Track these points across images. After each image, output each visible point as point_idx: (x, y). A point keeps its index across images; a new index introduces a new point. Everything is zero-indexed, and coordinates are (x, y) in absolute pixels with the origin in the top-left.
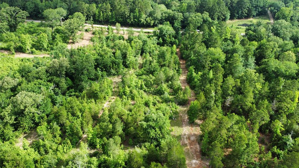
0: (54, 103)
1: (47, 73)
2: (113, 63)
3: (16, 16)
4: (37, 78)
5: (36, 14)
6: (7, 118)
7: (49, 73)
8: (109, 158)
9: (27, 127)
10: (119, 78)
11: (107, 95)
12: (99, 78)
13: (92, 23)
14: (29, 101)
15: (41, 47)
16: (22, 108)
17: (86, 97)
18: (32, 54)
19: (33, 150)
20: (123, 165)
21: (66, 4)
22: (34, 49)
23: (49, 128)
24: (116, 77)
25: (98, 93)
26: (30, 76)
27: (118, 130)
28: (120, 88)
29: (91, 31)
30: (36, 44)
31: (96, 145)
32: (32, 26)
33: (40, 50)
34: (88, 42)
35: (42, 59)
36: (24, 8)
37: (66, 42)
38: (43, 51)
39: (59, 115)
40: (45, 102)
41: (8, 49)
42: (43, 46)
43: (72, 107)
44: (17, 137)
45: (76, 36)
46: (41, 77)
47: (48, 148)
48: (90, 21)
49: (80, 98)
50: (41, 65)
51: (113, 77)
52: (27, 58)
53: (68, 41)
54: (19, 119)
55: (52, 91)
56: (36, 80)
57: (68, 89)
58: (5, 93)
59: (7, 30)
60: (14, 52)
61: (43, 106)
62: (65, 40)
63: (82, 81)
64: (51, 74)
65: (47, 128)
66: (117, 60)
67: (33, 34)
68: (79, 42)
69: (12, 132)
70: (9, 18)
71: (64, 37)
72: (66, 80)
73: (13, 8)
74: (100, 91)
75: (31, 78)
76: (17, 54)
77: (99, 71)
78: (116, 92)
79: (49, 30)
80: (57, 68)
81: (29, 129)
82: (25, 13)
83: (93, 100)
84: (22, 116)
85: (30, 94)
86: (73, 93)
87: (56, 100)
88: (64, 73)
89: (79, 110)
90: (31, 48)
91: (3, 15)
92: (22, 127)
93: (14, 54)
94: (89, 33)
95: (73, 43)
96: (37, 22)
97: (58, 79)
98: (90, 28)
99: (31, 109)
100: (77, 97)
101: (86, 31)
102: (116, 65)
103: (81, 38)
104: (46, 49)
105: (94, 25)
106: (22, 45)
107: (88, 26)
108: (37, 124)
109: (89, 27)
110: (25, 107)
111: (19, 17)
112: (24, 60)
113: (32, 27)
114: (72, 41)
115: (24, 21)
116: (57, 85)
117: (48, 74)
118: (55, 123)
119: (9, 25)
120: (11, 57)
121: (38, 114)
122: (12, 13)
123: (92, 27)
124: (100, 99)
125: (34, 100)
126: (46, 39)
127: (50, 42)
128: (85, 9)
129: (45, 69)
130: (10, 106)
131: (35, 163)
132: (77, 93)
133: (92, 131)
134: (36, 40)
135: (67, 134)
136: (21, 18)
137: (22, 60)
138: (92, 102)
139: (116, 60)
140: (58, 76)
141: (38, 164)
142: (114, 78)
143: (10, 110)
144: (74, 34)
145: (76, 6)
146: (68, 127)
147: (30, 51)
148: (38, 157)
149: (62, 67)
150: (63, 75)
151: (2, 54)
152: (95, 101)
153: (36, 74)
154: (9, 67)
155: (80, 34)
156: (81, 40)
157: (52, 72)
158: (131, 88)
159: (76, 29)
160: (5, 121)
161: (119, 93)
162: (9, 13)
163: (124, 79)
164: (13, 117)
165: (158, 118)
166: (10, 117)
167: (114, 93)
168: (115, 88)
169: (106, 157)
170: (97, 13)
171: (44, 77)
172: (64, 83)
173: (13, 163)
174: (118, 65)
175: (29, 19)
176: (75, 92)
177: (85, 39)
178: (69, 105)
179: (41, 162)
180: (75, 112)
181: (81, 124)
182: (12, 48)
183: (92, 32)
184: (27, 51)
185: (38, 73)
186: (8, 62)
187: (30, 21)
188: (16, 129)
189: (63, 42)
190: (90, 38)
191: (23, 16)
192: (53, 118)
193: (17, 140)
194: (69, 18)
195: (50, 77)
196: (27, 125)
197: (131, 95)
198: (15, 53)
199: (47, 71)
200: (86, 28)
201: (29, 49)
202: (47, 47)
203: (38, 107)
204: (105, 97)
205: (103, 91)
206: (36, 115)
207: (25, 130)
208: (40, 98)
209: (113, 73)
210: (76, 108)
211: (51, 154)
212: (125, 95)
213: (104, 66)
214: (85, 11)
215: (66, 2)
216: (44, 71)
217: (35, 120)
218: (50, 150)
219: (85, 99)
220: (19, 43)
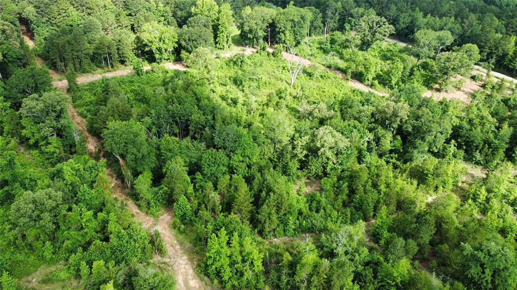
0: (360, 160)
1: (372, 118)
2: (485, 143)
3: (377, 30)
4: (355, 119)
5: (407, 33)
6: (299, 149)
7: (375, 118)
8: (385, 264)
9: (313, 172)
10: (484, 172)
11: (443, 187)
12: (448, 157)
13: (490, 69)
14: (330, 140)
15: (387, 82)
16: (319, 145)
17: (407, 172)
18: (371, 87)
19: (305, 199)
20: (397, 281)
21: (462, 26)
22: (376, 82)
23: (336, 185)
24: (479, 168)
25: (429, 175)
26: (349, 112)
27: (421, 235)
28: (474, 186)
29: (481, 81)
30: (384, 75)
31: (380, 239)
32: (392, 49)
33: (384, 85)
34: (466, 96)
35: (379, 98)
36: (394, 22)
37: (429, 85)
38: (387, 88)
39: (356, 177)
40: (349, 152)
41: (344, 71)
42: (390, 82)
43: (378, 175)
44: (298, 177)
45: (448, 81)
46: (361, 120)
47: (322, 207)
48: (489, 63)
49: (398, 170)
50: (371, 104)
51: (475, 165)
52: (362, 91)
53: (432, 85)
54: (310, 158)
55: (366, 144)
56: (353, 120)
57: (391, 151)
58: (312, 121)
59: (357, 46)
60: (349, 77)
61: (344, 155)
62: (428, 83)
63: (416, 148)
64: (376, 121)
65: (334, 184)
66: (497, 142)
67: (387, 60)
68: (449, 92)
69: (295, 169)
70: (367, 31)
71: (428, 77)
72: (394, 137)
73: (378, 19)
74: (432, 173)
75: (348, 116)
76: (352, 81)
77: (452, 145)
78: (462, 189)
79: (412, 61)
80: (388, 116)
81: (315, 176)
82: (391, 29)
83: (415, 182)
84: (315, 156)
85: (335, 133)
86: (394, 161)
87: (365, 158)
88: (395, 126)
89: (386, 183)
90: (374, 79)
91: (361, 25)
92: (309, 169)
93: (348, 80)
94: (476, 83)
95: (438, 90)
96: (402, 45)
97: (383, 131)
98: (482, 75)
99: (327, 152)
100: (395, 167)
101: (473, 78)
102: (491, 149)
103: (456, 88)
104: (392, 86)
105: (493, 73)
106: (364, 71)
107: (480, 71)
108: (325, 174)
109: (482, 73)
110: (323, 146)
111: (379, 33)
112: (355, 92)
113: (391, 51)
114: (439, 88)
115: (384, 39)
116: (378, 140)
117: (373, 120)
118: (347, 183)
119: (362, 41)
120: (344, 82)
121: (333, 163)
122: (375, 24)
123: (488, 75)
124: (428, 185)
125: (336, 143)
126: (400, 73)
127: (404, 78)
128: (492, 41)
129: (371, 111)
130: (307, 137)
131: (299, 214)
132: (398, 163)
133: (385, 217)
134: (385, 70)
135: (352, 204)
136: (382, 34)
137: (354, 91)
138: (412, 184)
139: (494, 141)
140: (385, 127)
141: (302, 217)
142: (474, 167)
143: (305, 143)
144: (446, 77)
145: (477, 33)
146: (358, 196)
147: (370, 83)
148: (305, 210)
149: (397, 116)
150: (393, 129)
151: (335, 76)
152: (418, 185)
153: (357, 113)
154: (334, 94)
155: (459, 80)
156: (455, 90)
157: (378, 119)
158: (493, 194)
159: (453, 69)
160: (295, 152)
161: (467, 193)
162: (370, 24)
163: (490, 175)
164: (305, 152)
165: (500, 255)
166: (302, 150)
167: (458, 189)
168: (465, 184)
169: (382, 259)
170: (511, 53)
171: (366, 120)
172: (388, 141)
173: (278, 197)
174: (494, 150)
175: (394, 39)
176: (397, 159)
177: (463, 91)
178: (376, 170)
179: (305, 216)
180: (379, 184)
181: (377, 203)
182: (350, 71)
183: (483, 83)
184: (367, 81)
185: (360, 112)
186: (336, 88)
187: (392, 41)
188: (301, 168)
189: (423, 85)
190: (472, 92)
191: (386, 32)
192: (347, 177)
193: (296, 180)
194: (452, 49)
195: (373, 124)
196: (314, 170)
197: (485, 205)
198: (350, 79)
199: (373, 115)
200: (474, 73)
201: (370, 79)
202: (395, 85)
203: (337, 155)
204: (437, 187)
205: (438, 176)
206: (330, 163)
207: (310, 174)
208: (344, 143)
209: (478, 159)
210: (383, 178)
211: (321, 216)
212: (474, 200)
213: (467, 141)
214: (489, 45)
215: (463, 25)
216: (369, 114)
217: (326, 169)
218: (322, 211)
219: (404, 175)
220: (361, 68)
